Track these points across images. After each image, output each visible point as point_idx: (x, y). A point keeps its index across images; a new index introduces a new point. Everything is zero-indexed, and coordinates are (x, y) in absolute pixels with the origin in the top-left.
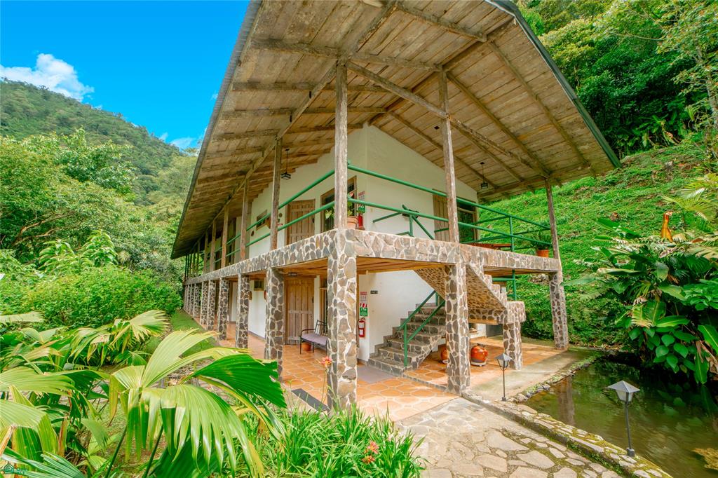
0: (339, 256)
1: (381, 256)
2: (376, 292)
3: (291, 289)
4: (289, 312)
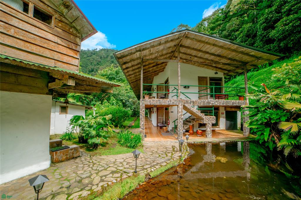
0: (140, 105)
1: (151, 104)
2: (173, 112)
3: (159, 110)
4: (158, 117)
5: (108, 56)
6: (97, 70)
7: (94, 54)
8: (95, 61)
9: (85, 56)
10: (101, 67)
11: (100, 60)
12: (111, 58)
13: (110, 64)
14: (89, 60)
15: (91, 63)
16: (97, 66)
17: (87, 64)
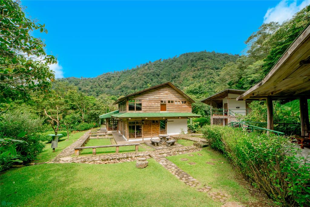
5: (188, 60)
6: (179, 76)
7: (175, 61)
8: (177, 68)
9: (167, 65)
10: (182, 72)
11: (180, 66)
12: (191, 62)
13: (191, 68)
14: (171, 67)
15: (173, 70)
16: (179, 73)
17: (169, 72)
